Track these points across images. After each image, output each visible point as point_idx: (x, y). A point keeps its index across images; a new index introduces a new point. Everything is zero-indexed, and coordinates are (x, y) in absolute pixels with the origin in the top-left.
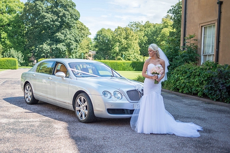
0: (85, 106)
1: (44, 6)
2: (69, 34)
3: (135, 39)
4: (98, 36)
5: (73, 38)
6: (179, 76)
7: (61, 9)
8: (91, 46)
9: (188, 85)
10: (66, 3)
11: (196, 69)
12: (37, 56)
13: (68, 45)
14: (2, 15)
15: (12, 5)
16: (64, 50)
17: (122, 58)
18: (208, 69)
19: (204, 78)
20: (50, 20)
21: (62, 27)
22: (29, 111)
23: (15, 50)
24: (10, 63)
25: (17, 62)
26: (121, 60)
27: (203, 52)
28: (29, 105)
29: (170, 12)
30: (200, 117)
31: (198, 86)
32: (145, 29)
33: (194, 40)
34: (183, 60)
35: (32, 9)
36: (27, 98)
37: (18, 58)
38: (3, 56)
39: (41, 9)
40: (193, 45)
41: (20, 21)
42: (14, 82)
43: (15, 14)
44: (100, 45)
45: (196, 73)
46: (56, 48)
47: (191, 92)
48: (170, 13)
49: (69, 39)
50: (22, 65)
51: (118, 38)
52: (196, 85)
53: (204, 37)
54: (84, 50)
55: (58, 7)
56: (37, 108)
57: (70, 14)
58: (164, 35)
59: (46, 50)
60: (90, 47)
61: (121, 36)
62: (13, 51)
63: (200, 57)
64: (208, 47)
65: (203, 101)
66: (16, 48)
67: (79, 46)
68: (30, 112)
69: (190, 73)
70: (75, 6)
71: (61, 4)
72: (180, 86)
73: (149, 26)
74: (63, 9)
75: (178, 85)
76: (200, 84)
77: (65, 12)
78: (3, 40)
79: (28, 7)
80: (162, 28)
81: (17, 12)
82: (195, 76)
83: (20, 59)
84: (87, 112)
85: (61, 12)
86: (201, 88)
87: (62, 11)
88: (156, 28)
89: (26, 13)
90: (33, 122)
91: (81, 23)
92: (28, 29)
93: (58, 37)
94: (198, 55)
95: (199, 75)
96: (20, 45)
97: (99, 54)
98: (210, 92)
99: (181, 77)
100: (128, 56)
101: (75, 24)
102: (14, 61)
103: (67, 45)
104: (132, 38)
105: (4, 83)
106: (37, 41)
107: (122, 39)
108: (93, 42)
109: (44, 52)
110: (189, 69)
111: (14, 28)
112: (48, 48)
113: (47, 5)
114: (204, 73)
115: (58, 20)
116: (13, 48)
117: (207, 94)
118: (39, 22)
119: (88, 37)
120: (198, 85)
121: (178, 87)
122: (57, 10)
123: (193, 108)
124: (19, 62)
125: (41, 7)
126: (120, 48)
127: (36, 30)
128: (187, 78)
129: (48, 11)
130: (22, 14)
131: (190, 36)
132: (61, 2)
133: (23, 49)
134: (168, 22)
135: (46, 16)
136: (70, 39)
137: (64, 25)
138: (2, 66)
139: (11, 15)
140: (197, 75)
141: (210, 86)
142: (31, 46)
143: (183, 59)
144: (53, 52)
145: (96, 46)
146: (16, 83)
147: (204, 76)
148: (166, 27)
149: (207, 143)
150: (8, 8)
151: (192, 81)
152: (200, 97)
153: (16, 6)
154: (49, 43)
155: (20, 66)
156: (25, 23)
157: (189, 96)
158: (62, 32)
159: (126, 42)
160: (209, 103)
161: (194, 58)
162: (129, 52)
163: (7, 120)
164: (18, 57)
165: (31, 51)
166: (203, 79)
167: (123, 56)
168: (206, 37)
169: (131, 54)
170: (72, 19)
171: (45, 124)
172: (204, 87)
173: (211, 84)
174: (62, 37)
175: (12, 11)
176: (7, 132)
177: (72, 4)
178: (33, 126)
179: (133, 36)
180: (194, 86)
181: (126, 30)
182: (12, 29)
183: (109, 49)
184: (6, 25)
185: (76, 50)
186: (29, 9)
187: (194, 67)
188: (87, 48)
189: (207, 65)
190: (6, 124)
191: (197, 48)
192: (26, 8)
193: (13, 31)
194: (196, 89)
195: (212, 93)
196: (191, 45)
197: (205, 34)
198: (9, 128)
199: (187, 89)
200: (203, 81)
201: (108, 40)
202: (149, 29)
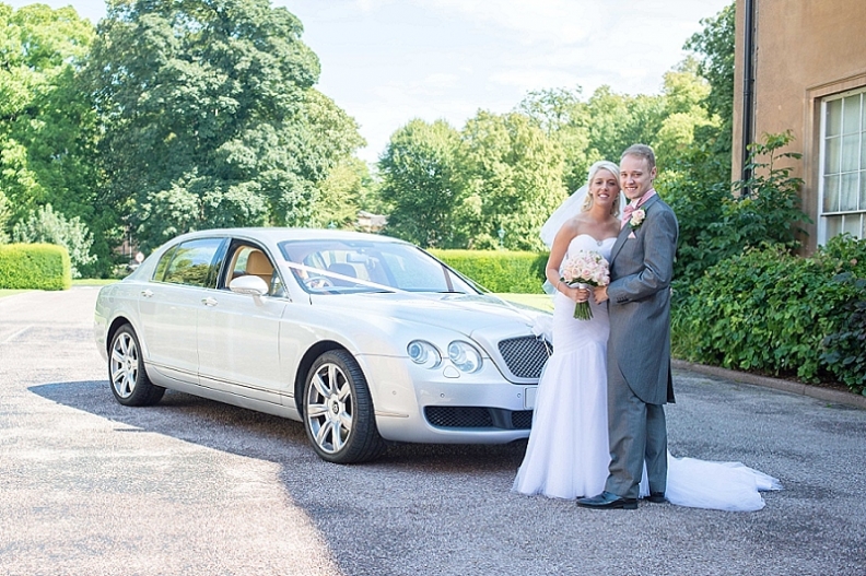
0: (341, 400)
1: (172, 33)
2: (276, 144)
3: (548, 160)
4: (396, 151)
5: (292, 163)
6: (722, 301)
7: (241, 45)
8: (368, 192)
9: (759, 335)
10: (261, 20)
11: (792, 269)
12: (147, 238)
13: (273, 190)
14: (7, 73)
15: (47, 33)
16: (257, 211)
17: (495, 243)
18: (838, 270)
19: (821, 306)
20: (200, 91)
21: (249, 116)
22: (131, 427)
23: (57, 212)
24: (39, 266)
25: (66, 260)
26: (493, 249)
27: (825, 204)
28: (130, 408)
29: (694, 45)
30: (796, 449)
31: (797, 338)
32: (592, 121)
33: (788, 155)
34: (742, 237)
35: (125, 44)
36: (120, 380)
37: (68, 243)
38: (12, 237)
39: (163, 44)
40: (781, 177)
41: (77, 97)
42: (62, 333)
43: (57, 67)
44: (406, 188)
45: (787, 284)
46: (225, 202)
47: (772, 366)
48: (696, 50)
49: (277, 163)
50: (85, 272)
51: (478, 159)
52: (793, 335)
53: (828, 142)
54: (338, 208)
55: (229, 35)
56: (159, 419)
57: (280, 65)
58: (673, 141)
59: (184, 212)
60: (364, 196)
61: (489, 150)
62: (49, 217)
63: (813, 223)
64: (847, 183)
65: (821, 400)
66: (63, 206)
67: (316, 193)
68: (134, 430)
69: (767, 287)
70: (299, 28)
71: (244, 21)
72: (727, 342)
73: (611, 106)
74: (250, 44)
75: (718, 338)
76: (805, 328)
77: (260, 55)
78: (9, 172)
79: (111, 36)
80: (666, 115)
81: (67, 62)
82: (785, 299)
83: (76, 249)
84: (348, 421)
85: (243, 55)
86: (809, 347)
87: (249, 51)
88: (641, 115)
89: (100, 63)
90: (148, 458)
91: (323, 97)
92: (109, 126)
93: (231, 156)
94: (804, 216)
95: (801, 295)
96: (77, 191)
97: (399, 225)
98: (845, 362)
99: (729, 305)
100: (521, 233)
101: (300, 104)
102: (54, 256)
103: (268, 189)
104: (539, 156)
105: (22, 335)
106: (147, 177)
107: (496, 164)
108: (374, 178)
109: (177, 218)
110: (763, 270)
111: (55, 122)
112: (192, 203)
113: (187, 27)
114: (822, 284)
115: (231, 88)
116: (49, 206)
117: (835, 370)
118: (153, 98)
119: (353, 155)
120: (800, 336)
121: (716, 346)
122: (226, 47)
123: (776, 420)
124: (73, 260)
125: (161, 36)
126: (486, 201)
127: (143, 131)
128: (756, 306)
129: (190, 52)
130: (84, 68)
131: (772, 139)
132: (242, 15)
133: (92, 209)
134: (689, 86)
135: (180, 72)
136: (280, 166)
137: (256, 108)
138: (7, 277)
139: (41, 71)
140: (796, 293)
141: (844, 336)
142: (121, 197)
143: (743, 232)
144: (211, 217)
145: (388, 195)
146: (69, 335)
147: (820, 297)
148: (682, 108)
149: (803, 528)
150: (28, 45)
151: (774, 319)
152: (810, 383)
153: (60, 36)
154: (197, 183)
155: (78, 278)
156: (99, 105)
157: (762, 379)
158: (247, 137)
159: (510, 173)
160: (842, 407)
161: (787, 227)
162: (525, 218)
163: (52, 452)
164: (70, 243)
165: (122, 215)
166: (816, 308)
167: (502, 233)
168: (837, 144)
169: (533, 223)
170: (289, 83)
171: (191, 466)
172: (822, 340)
173: (850, 327)
174: (247, 157)
175: (45, 55)
176: (57, 487)
177: (290, 21)
178: (150, 471)
179: (540, 149)
180: (781, 340)
181: (511, 123)
182: (48, 128)
183: (439, 206)
184: (23, 113)
185: (304, 209)
186: (113, 48)
187: (784, 263)
188: (348, 203)
189: (837, 254)
190: (50, 464)
191: (799, 189)
192: (100, 43)
193: (51, 138)
194: (792, 352)
195: (854, 364)
196: (775, 176)
197: (833, 131)
198: (64, 477)
199: (755, 353)
200: (817, 317)
201: (439, 168)
202: (609, 118)
